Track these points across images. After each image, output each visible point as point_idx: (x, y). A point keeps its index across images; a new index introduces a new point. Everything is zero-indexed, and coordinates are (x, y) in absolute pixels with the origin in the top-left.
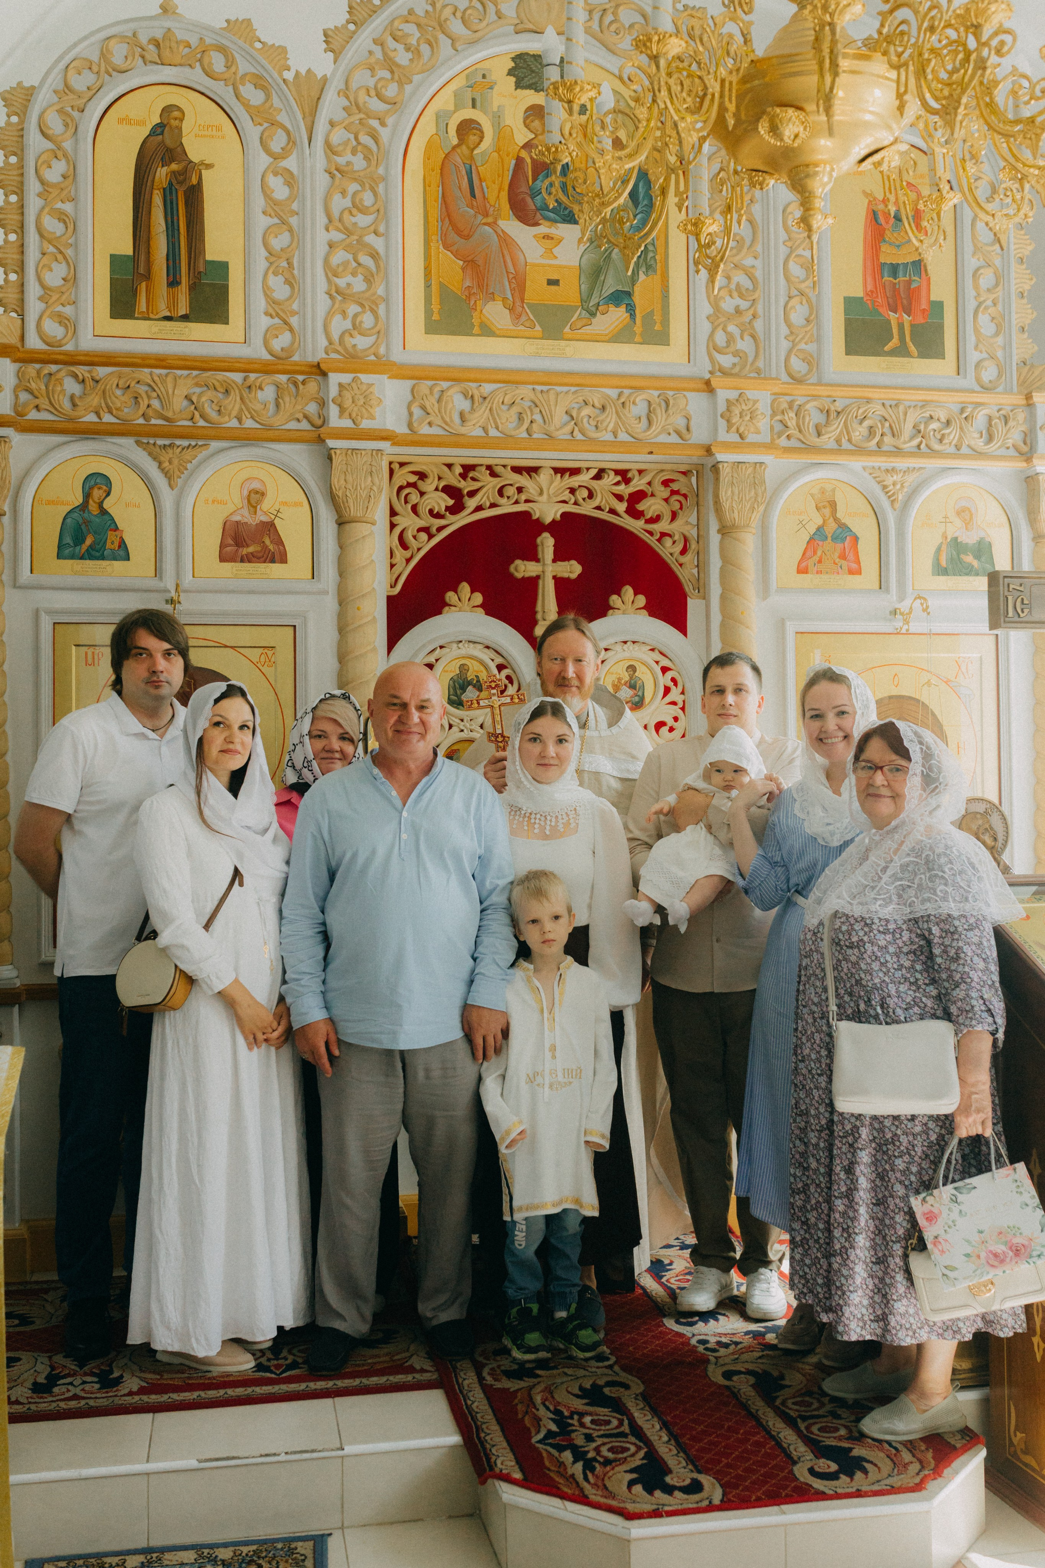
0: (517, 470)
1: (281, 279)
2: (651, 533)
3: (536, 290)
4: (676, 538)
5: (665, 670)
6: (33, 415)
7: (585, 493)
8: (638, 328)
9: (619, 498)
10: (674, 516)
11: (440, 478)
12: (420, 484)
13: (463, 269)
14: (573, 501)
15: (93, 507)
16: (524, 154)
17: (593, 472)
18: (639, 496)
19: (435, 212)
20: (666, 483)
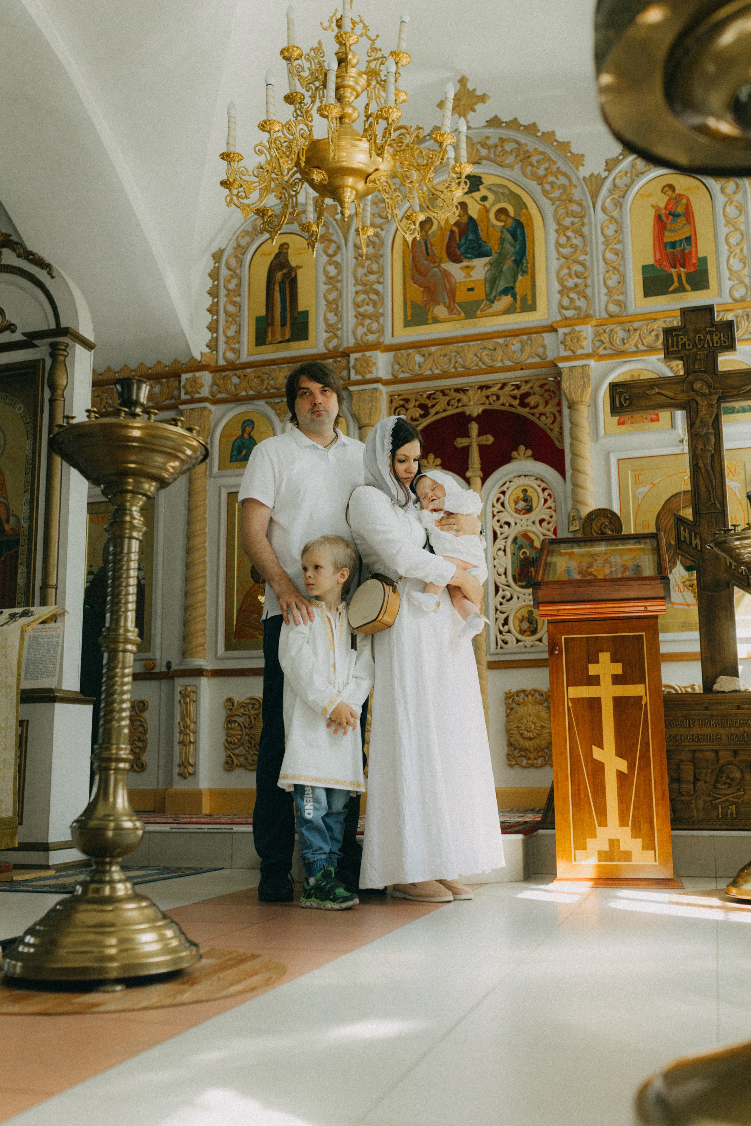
0: (457, 390)
1: (333, 314)
2: (533, 415)
3: (461, 296)
4: (548, 415)
5: (544, 490)
6: (219, 396)
7: (495, 398)
8: (518, 304)
9: (514, 397)
10: (547, 403)
11: (416, 400)
12: (406, 405)
13: (423, 292)
14: (487, 402)
15: (246, 436)
16: (455, 229)
17: (499, 386)
18: (527, 395)
19: (409, 265)
20: (541, 386)
